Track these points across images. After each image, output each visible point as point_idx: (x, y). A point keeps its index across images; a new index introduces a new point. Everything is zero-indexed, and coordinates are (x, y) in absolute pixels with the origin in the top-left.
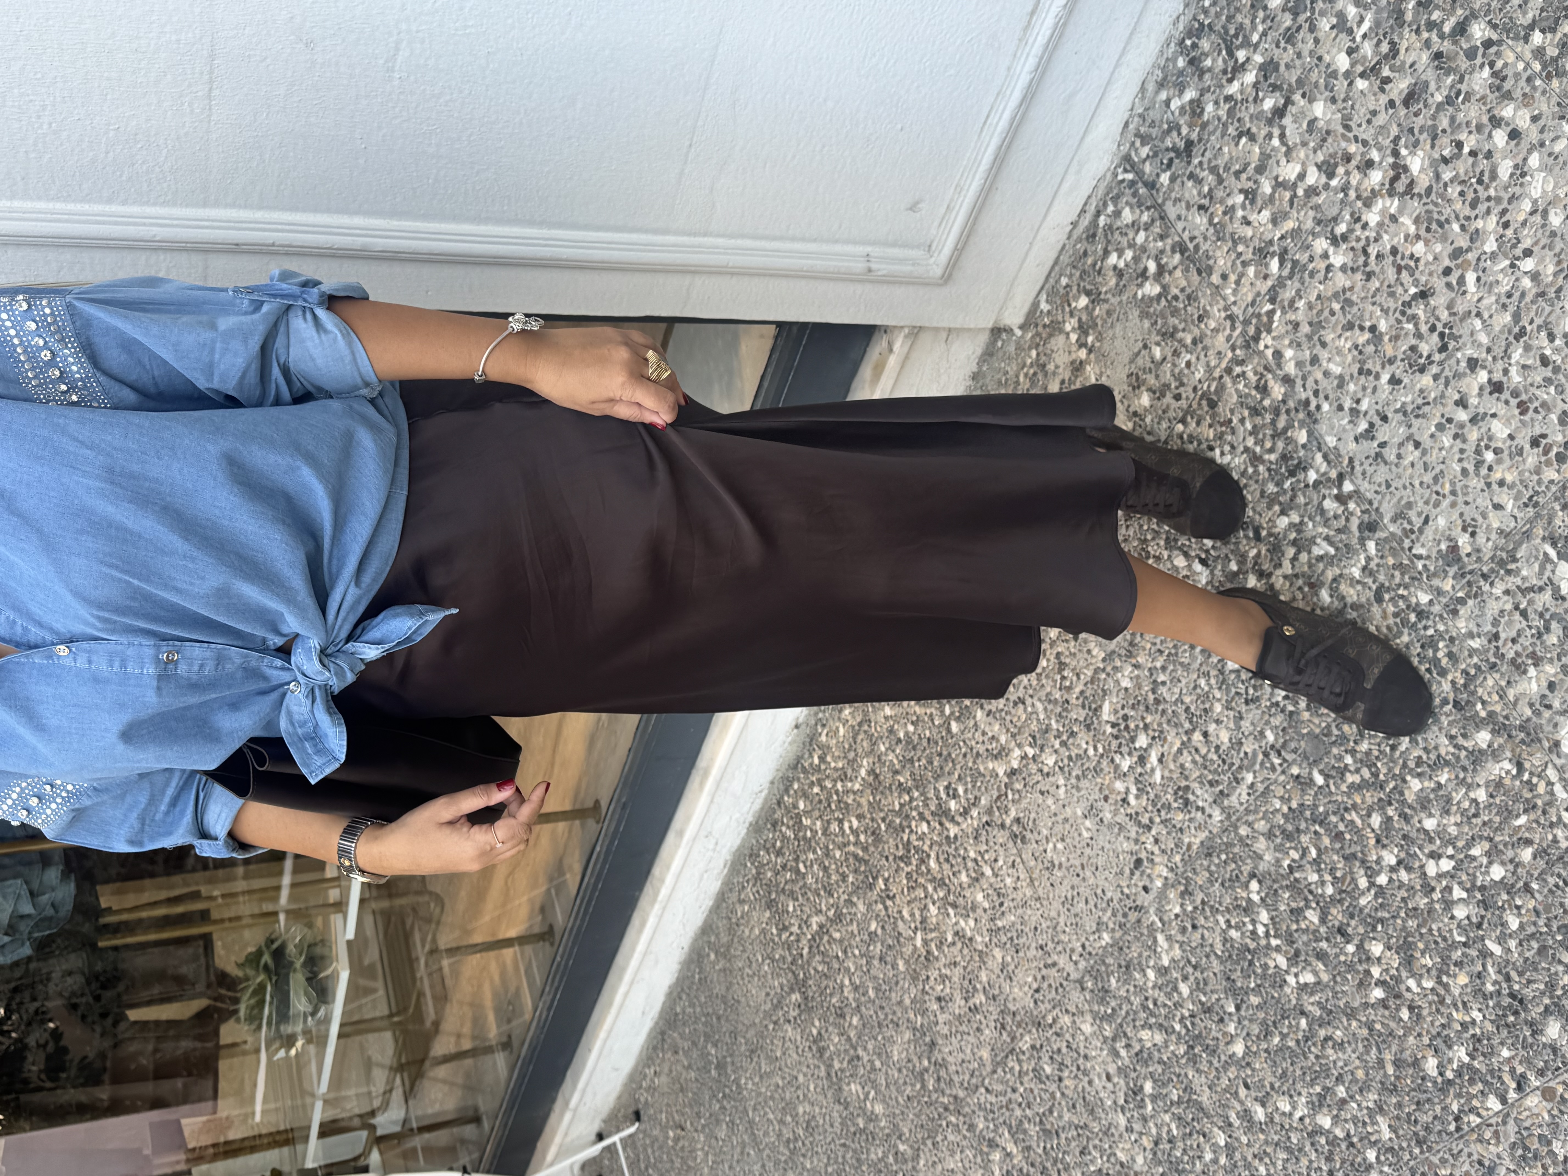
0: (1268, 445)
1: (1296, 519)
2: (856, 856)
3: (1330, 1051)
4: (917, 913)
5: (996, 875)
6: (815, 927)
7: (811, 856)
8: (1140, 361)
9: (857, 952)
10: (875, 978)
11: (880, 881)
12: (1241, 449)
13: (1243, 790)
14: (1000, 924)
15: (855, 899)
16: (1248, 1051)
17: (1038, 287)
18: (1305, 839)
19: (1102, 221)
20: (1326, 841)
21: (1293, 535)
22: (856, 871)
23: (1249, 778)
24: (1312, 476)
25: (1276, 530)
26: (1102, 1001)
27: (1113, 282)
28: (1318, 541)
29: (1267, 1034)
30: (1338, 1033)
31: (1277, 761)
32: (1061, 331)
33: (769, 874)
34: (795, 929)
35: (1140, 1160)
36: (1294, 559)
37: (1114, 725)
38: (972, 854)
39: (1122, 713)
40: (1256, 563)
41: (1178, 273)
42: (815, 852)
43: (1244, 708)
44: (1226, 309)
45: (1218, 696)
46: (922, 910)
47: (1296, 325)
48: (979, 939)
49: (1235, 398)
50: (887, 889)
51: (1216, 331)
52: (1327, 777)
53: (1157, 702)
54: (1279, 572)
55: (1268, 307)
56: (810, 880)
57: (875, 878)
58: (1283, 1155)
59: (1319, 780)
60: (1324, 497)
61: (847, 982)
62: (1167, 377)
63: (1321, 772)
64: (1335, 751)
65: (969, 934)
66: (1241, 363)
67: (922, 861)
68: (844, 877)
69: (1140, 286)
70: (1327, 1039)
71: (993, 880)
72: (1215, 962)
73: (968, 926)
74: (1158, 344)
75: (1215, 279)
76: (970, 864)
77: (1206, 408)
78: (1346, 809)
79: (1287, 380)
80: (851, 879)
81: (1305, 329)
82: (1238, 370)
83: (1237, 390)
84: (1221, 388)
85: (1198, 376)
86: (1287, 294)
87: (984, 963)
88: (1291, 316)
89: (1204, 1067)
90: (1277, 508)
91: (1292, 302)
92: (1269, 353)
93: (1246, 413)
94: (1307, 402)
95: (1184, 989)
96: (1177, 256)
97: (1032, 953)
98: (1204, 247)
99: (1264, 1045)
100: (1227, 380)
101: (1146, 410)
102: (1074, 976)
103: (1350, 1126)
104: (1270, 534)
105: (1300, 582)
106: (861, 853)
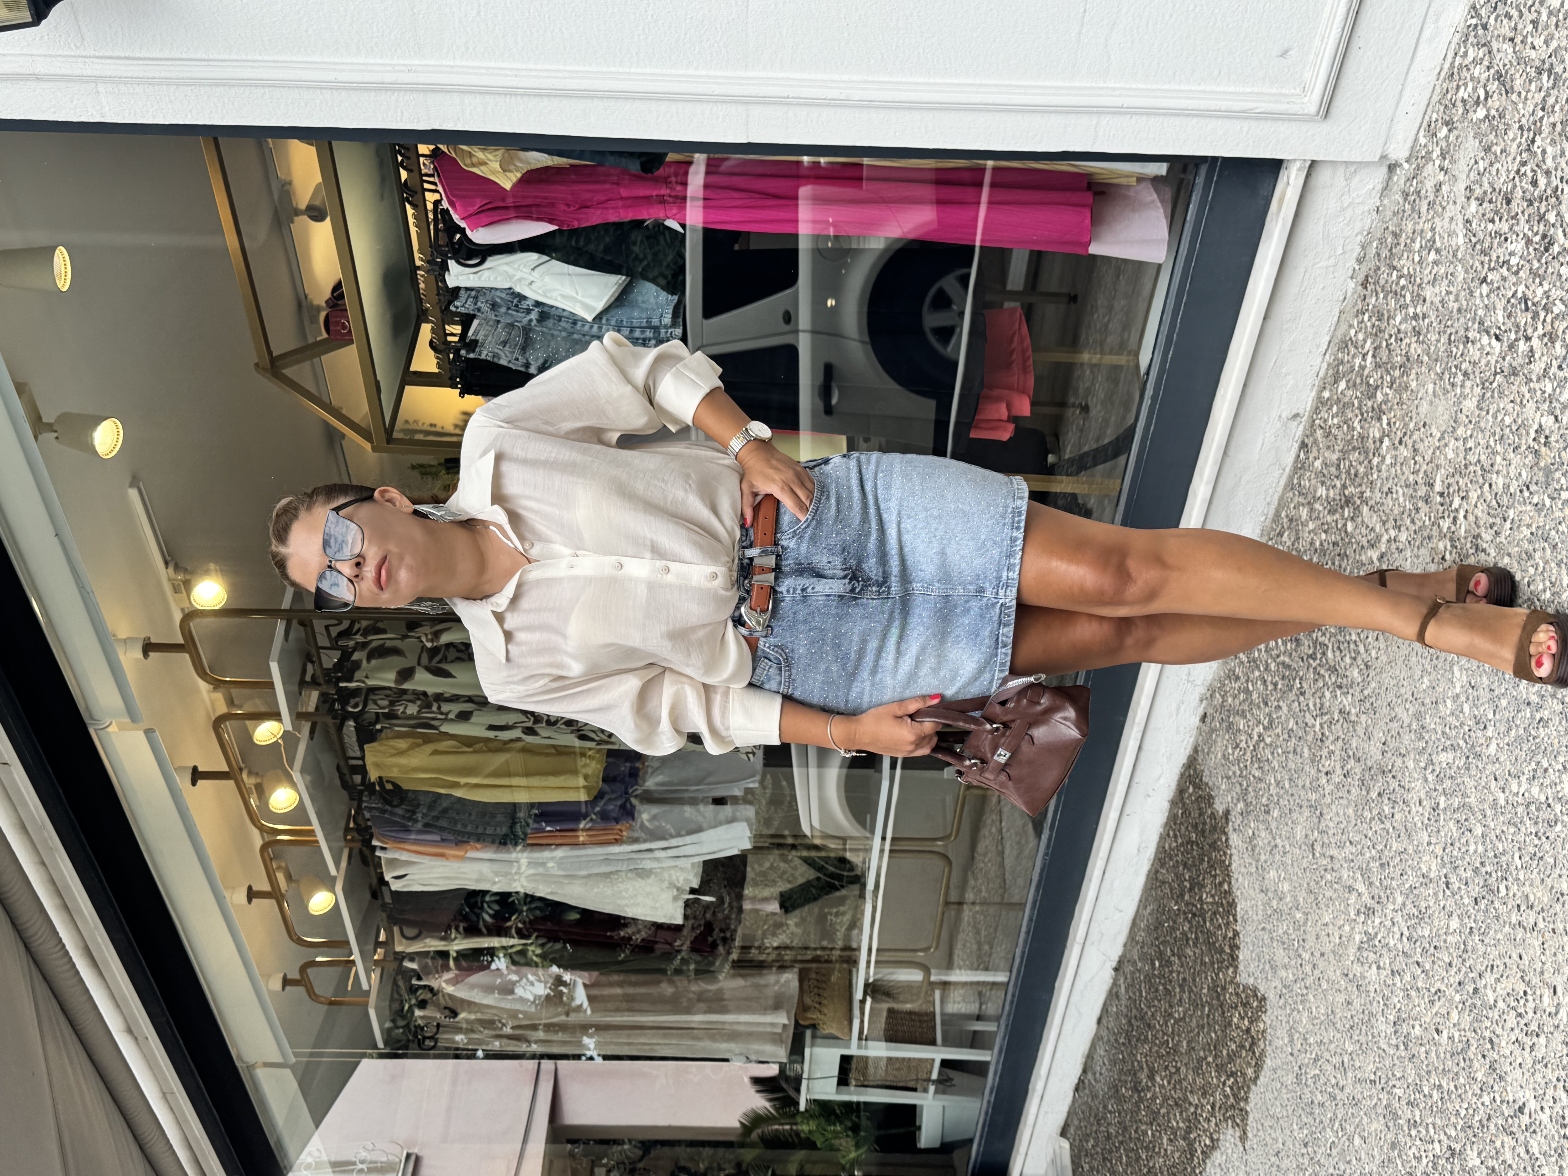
0: (1535, 229)
1: (1546, 286)
2: (1283, 663)
3: (1541, 729)
4: (1318, 701)
5: (1367, 651)
6: (1256, 738)
7: (1257, 673)
8: (1472, 174)
9: (1280, 751)
10: (1290, 770)
11: (1297, 681)
12: (1521, 236)
13: (1508, 525)
14: (1366, 692)
15: (1281, 704)
16: (1499, 748)
17: (1418, 125)
18: (1538, 555)
19: (1458, 60)
20: (1548, 551)
21: (1545, 301)
22: (1283, 678)
23: (1511, 513)
24: (1556, 248)
25: (1536, 300)
26: (1421, 738)
27: (1461, 111)
28: (1557, 302)
29: (1509, 729)
30: (1546, 712)
31: (1526, 494)
32: (1431, 159)
33: (1230, 700)
34: (1243, 745)
35: (1434, 868)
36: (1544, 321)
37: (1442, 494)
38: (1354, 637)
39: (1446, 482)
40: (1525, 330)
41: (1495, 97)
42: (1260, 670)
43: (1512, 455)
44: (1520, 121)
45: (1499, 448)
46: (1320, 698)
47: (1554, 125)
48: (1353, 711)
49: (1521, 193)
50: (1302, 687)
51: (1514, 140)
52: (1553, 499)
53: (1466, 466)
54: (1536, 334)
55: (1541, 114)
56: (1255, 696)
57: (1294, 680)
58: (1512, 830)
59: (1548, 502)
60: (1562, 264)
61: (1273, 781)
62: (1486, 186)
63: (1549, 496)
64: (1558, 475)
65: (1348, 708)
66: (1524, 164)
67: (1324, 654)
68: (1275, 685)
69: (1475, 111)
70: (1541, 720)
71: (1364, 656)
72: (1485, 678)
73: (1347, 701)
74: (1483, 159)
75: (1514, 97)
76: (1352, 646)
77: (1505, 206)
78: (1560, 523)
79: (1548, 173)
80: (1280, 686)
81: (1559, 127)
82: (1523, 170)
83: (1522, 187)
84: (1515, 186)
85: (1502, 180)
86: (1551, 101)
87: (1355, 731)
88: (1552, 120)
89: (1473, 772)
90: (1537, 280)
91: (1553, 107)
92: (1539, 151)
93: (1525, 204)
94: (1557, 187)
95: (1466, 708)
96: (1496, 83)
97: (1385, 711)
98: (1512, 71)
99: (1507, 740)
100: (1517, 179)
101: (1474, 216)
102: (1407, 721)
103: (1549, 790)
104: (1534, 304)
105: (1546, 340)
106: (1287, 660)
